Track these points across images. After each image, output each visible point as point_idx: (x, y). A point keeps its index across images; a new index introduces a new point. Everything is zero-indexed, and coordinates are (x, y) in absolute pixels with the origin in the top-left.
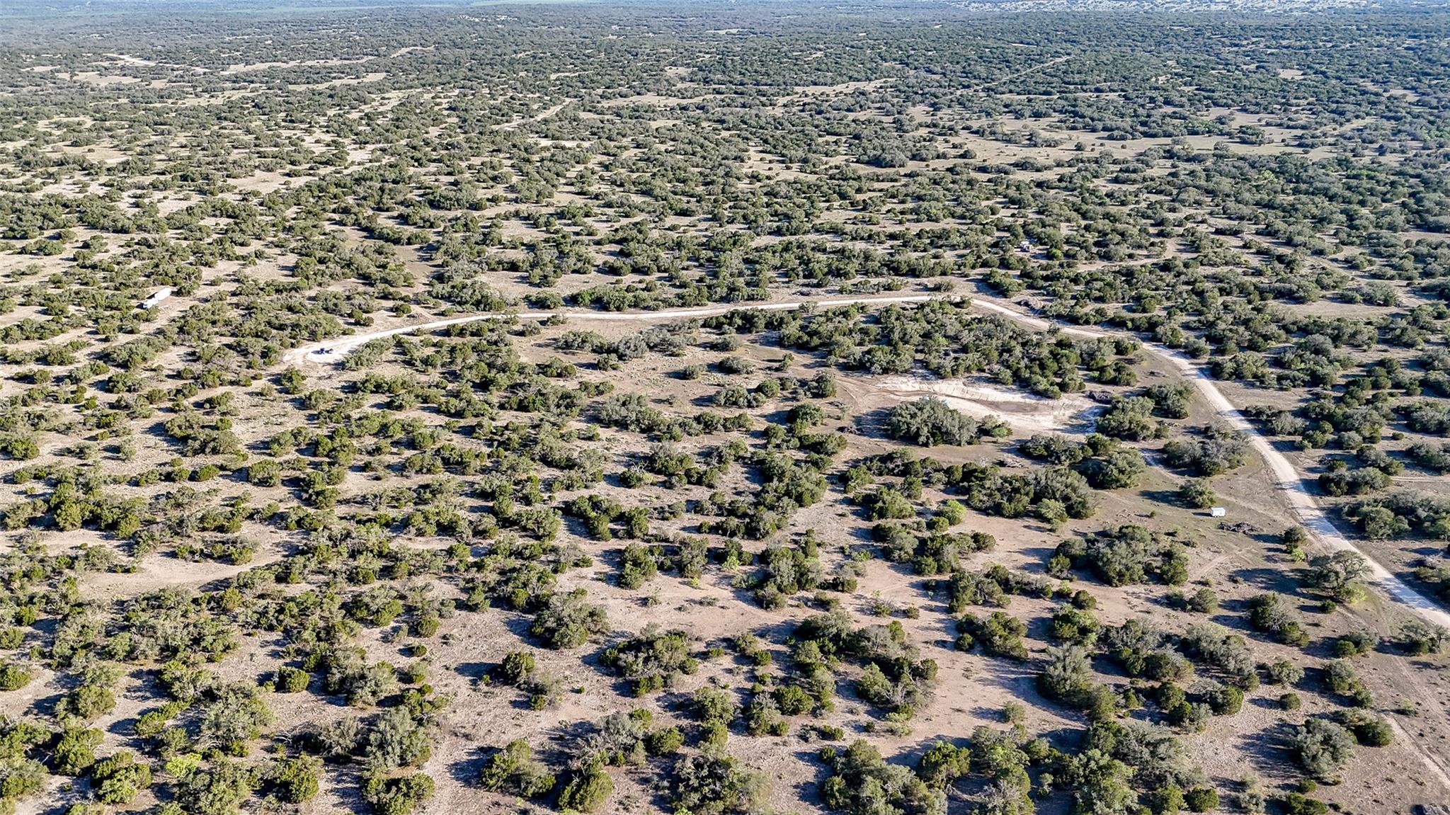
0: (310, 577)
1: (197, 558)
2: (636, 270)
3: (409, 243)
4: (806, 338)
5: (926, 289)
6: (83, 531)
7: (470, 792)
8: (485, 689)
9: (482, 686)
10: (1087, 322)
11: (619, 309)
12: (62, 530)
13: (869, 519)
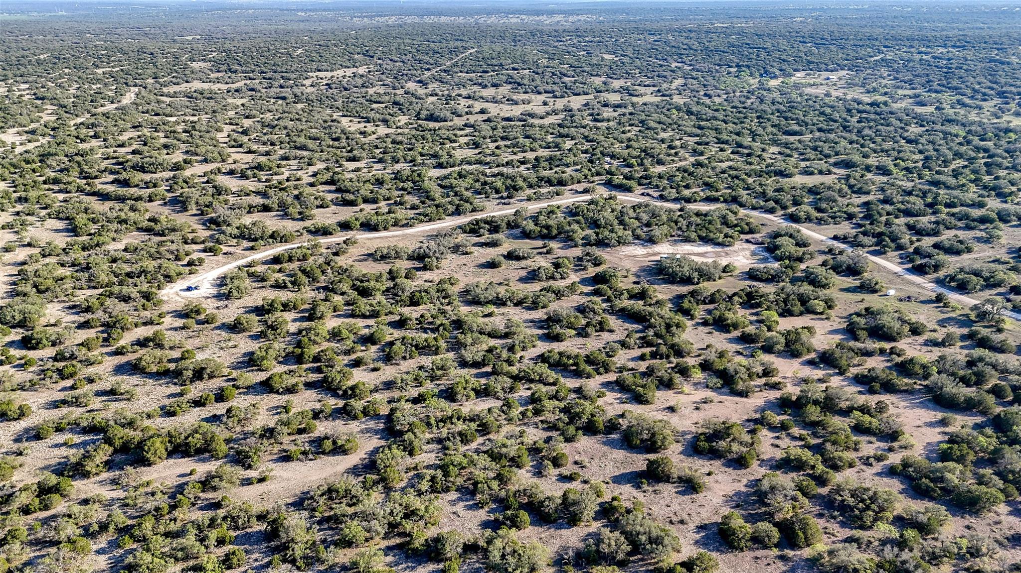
0: (425, 448)
1: (311, 456)
2: (366, 201)
3: (151, 200)
4: (545, 231)
5: (577, 192)
6: (171, 461)
7: (730, 556)
8: (650, 489)
9: (645, 487)
10: (695, 201)
11: (385, 229)
12: (149, 465)
13: (728, 332)
